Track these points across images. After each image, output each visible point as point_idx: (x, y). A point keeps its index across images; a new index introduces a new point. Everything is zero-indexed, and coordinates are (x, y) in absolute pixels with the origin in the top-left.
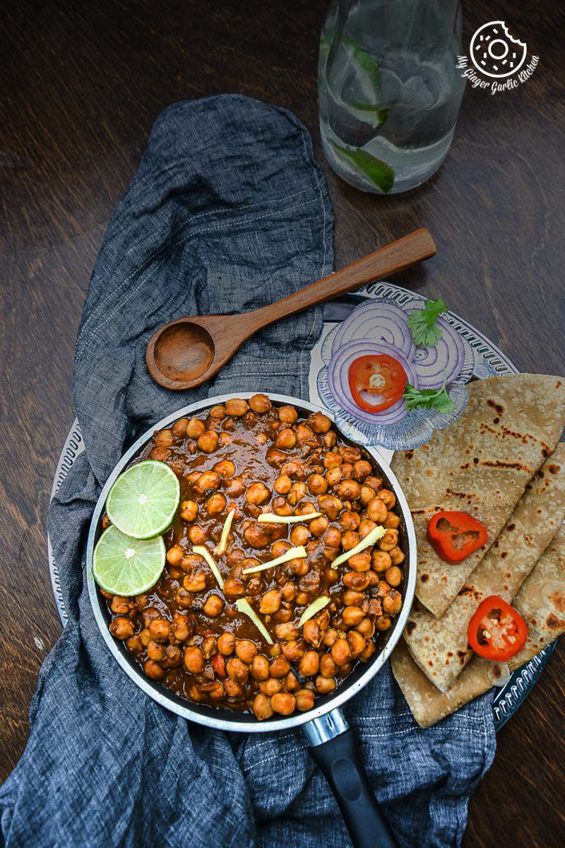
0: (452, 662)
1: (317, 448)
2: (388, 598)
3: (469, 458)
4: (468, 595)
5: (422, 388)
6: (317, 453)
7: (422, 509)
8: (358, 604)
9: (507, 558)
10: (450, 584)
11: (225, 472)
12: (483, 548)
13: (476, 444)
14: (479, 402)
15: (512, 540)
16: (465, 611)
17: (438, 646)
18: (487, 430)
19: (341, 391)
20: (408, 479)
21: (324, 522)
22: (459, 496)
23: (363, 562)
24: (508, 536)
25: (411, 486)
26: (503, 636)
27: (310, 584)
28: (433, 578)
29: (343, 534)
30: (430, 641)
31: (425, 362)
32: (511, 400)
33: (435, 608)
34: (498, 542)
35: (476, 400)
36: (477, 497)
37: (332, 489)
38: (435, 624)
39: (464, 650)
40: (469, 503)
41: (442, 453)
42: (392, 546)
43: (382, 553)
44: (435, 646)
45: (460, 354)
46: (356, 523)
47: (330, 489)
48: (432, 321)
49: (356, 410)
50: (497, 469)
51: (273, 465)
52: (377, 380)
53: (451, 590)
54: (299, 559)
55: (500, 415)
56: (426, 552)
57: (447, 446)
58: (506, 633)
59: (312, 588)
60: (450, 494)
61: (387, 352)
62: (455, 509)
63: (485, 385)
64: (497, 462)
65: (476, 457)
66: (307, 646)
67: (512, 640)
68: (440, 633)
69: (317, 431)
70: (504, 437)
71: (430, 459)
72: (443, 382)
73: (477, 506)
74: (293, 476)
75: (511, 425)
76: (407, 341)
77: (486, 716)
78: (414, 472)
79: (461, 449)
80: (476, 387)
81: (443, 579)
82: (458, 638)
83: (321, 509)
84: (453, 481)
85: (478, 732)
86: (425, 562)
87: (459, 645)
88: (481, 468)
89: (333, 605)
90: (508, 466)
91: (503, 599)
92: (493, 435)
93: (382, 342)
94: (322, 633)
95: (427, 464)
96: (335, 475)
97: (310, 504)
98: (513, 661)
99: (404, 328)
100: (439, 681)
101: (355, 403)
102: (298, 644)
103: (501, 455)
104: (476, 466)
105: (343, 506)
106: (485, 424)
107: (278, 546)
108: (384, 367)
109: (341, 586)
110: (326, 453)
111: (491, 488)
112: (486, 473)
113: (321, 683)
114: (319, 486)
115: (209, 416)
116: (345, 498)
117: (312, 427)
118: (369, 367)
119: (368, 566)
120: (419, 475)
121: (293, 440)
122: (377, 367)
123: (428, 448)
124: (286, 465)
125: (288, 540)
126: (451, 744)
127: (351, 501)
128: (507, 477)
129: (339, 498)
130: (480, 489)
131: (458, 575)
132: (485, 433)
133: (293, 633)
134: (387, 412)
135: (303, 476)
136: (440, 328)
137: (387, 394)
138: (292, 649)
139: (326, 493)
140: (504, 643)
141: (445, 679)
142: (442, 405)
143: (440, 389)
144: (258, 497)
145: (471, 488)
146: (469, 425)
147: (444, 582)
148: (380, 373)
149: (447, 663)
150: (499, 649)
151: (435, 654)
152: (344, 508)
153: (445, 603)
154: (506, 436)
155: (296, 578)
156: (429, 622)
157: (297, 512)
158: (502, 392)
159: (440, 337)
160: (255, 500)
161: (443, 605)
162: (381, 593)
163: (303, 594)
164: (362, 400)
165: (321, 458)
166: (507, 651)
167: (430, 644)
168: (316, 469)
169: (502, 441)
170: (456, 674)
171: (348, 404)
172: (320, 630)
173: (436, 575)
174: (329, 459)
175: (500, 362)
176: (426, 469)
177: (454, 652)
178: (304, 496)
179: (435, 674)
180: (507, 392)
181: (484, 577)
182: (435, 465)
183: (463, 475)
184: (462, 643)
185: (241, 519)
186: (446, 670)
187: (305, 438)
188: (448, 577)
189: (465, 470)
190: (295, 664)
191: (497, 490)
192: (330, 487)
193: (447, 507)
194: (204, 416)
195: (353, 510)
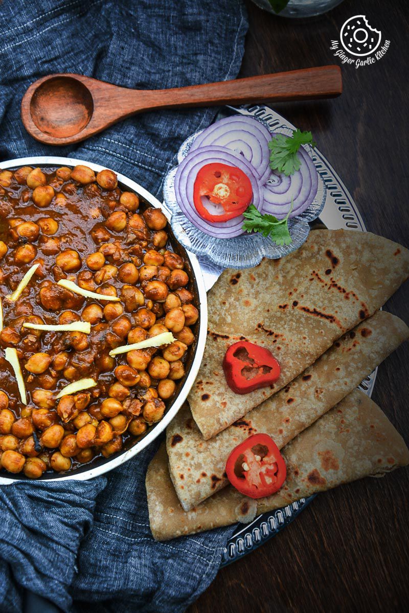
0: (204, 482)
1: (143, 240)
2: (152, 404)
3: (289, 299)
4: (243, 429)
5: (264, 213)
6: (141, 245)
7: (227, 335)
8: (121, 399)
9: (293, 404)
10: (228, 410)
11: (46, 228)
12: (272, 387)
13: (301, 289)
14: (319, 250)
15: (304, 389)
16: (234, 442)
17: (195, 464)
18: (317, 278)
19: (185, 193)
20: (224, 303)
21: (119, 309)
22: (268, 333)
23: (140, 360)
24: (301, 385)
25: (226, 310)
26: (261, 474)
27: (83, 360)
28: (214, 400)
29: (132, 327)
30: (190, 457)
31: (276, 189)
32: (349, 255)
33: (205, 427)
34: (289, 388)
35: (316, 248)
36: (284, 337)
37: (141, 283)
38: (201, 444)
39: (220, 476)
40: (275, 341)
41: (267, 288)
42: (175, 358)
43: (163, 361)
44: (193, 464)
45: (312, 191)
46: (149, 322)
47: (138, 283)
48: (295, 151)
49: (194, 215)
50: (312, 316)
51: (96, 240)
52: (222, 190)
53: (227, 416)
54: (82, 333)
55: (334, 267)
56: (217, 375)
57: (274, 283)
58: (264, 472)
59: (83, 365)
60: (260, 329)
61: (241, 167)
62: (259, 344)
63: (330, 235)
64: (314, 309)
65: (297, 300)
66: (56, 418)
67: (269, 480)
68: (202, 454)
69: (150, 225)
70: (329, 288)
71: (253, 291)
72: (287, 214)
73: (280, 346)
74: (108, 257)
75: (340, 279)
76: (265, 163)
77: (219, 548)
78: (233, 299)
79: (286, 290)
80: (321, 235)
81: (222, 403)
82: (217, 463)
83: (122, 296)
84: (267, 318)
85: (205, 559)
86: (211, 383)
87: (215, 469)
88: (297, 311)
89: (96, 391)
90: (322, 316)
91: (275, 441)
92: (321, 284)
93: (239, 156)
94: (76, 412)
95: (249, 295)
96: (149, 271)
97: (113, 288)
98: (264, 502)
99: (265, 149)
100: (185, 496)
101: (194, 208)
102: (48, 413)
103: (321, 304)
104: (293, 308)
105: (145, 303)
106: (316, 272)
107: (67, 314)
108: (233, 180)
109: (111, 376)
110: (150, 249)
111: (300, 333)
112: (300, 318)
113: (56, 458)
114: (129, 275)
115: (54, 174)
116: (150, 296)
117: (147, 220)
118: (218, 175)
119: (144, 366)
120: (237, 303)
121: (123, 224)
122: (225, 178)
123: (255, 279)
124: (106, 244)
125: (79, 313)
126: (175, 561)
127: (154, 301)
128: (318, 327)
129: (143, 294)
130: (290, 331)
131: (238, 404)
132: (313, 281)
133: (49, 402)
134: (224, 226)
135: (118, 260)
136: (301, 160)
137: (227, 208)
138: (41, 415)
139: (134, 285)
140: (260, 481)
141: (191, 496)
142: (279, 235)
143: (282, 220)
144: (68, 262)
145: (281, 329)
146: (302, 270)
147: (223, 407)
148: (227, 184)
149: (198, 481)
150: (253, 485)
151: (189, 470)
152: (144, 305)
153: (217, 427)
154: (333, 289)
155: (71, 350)
156: (196, 441)
157: (98, 291)
158: (344, 245)
159: (298, 169)
160: (64, 265)
161: (215, 427)
162: (147, 397)
163: (73, 368)
164: (202, 205)
165: (143, 252)
166: (260, 489)
167: (188, 460)
168: (134, 259)
169: (326, 293)
170: (203, 495)
171: (188, 207)
172: (74, 407)
173: (217, 398)
174: (150, 255)
175: (353, 219)
176: (246, 299)
177: (209, 474)
178: (111, 278)
179: (182, 488)
180: (348, 247)
181: (264, 417)
182: (256, 298)
183: (278, 314)
184: (220, 468)
185: (43, 277)
186: (195, 488)
187: (136, 227)
188: (228, 403)
189: (282, 310)
190: (39, 430)
191: (304, 336)
192: (139, 280)
193: (252, 339)
194: (50, 172)
195: (152, 310)
